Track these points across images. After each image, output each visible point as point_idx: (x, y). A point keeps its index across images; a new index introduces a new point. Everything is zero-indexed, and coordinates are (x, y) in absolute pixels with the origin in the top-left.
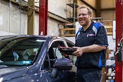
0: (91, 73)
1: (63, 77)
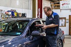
0: (51, 37)
1: (36, 39)
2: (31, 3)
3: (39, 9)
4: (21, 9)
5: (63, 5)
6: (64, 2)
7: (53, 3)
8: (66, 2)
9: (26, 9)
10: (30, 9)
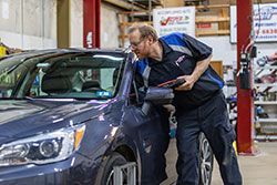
2: (51, 16)
3: (90, 34)
4: (19, 35)
5: (163, 24)
6: (168, 13)
7: (126, 18)
8: (175, 12)
9: (35, 35)
10: (49, 37)
